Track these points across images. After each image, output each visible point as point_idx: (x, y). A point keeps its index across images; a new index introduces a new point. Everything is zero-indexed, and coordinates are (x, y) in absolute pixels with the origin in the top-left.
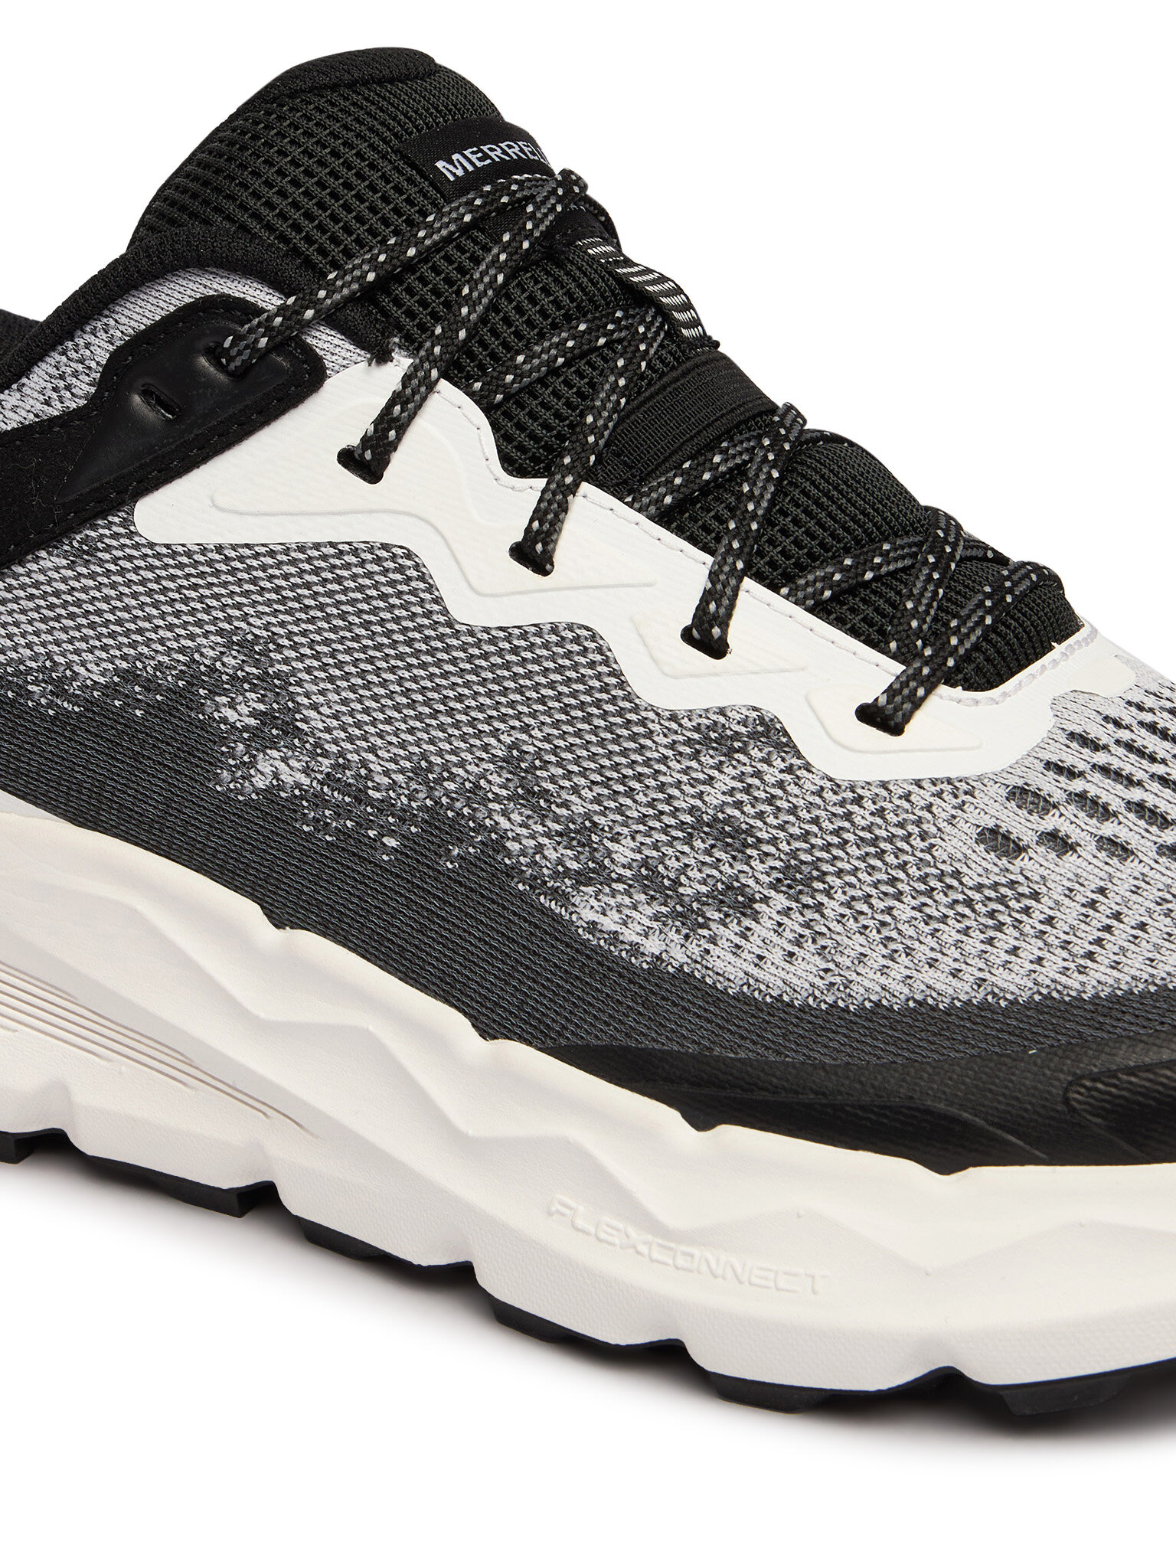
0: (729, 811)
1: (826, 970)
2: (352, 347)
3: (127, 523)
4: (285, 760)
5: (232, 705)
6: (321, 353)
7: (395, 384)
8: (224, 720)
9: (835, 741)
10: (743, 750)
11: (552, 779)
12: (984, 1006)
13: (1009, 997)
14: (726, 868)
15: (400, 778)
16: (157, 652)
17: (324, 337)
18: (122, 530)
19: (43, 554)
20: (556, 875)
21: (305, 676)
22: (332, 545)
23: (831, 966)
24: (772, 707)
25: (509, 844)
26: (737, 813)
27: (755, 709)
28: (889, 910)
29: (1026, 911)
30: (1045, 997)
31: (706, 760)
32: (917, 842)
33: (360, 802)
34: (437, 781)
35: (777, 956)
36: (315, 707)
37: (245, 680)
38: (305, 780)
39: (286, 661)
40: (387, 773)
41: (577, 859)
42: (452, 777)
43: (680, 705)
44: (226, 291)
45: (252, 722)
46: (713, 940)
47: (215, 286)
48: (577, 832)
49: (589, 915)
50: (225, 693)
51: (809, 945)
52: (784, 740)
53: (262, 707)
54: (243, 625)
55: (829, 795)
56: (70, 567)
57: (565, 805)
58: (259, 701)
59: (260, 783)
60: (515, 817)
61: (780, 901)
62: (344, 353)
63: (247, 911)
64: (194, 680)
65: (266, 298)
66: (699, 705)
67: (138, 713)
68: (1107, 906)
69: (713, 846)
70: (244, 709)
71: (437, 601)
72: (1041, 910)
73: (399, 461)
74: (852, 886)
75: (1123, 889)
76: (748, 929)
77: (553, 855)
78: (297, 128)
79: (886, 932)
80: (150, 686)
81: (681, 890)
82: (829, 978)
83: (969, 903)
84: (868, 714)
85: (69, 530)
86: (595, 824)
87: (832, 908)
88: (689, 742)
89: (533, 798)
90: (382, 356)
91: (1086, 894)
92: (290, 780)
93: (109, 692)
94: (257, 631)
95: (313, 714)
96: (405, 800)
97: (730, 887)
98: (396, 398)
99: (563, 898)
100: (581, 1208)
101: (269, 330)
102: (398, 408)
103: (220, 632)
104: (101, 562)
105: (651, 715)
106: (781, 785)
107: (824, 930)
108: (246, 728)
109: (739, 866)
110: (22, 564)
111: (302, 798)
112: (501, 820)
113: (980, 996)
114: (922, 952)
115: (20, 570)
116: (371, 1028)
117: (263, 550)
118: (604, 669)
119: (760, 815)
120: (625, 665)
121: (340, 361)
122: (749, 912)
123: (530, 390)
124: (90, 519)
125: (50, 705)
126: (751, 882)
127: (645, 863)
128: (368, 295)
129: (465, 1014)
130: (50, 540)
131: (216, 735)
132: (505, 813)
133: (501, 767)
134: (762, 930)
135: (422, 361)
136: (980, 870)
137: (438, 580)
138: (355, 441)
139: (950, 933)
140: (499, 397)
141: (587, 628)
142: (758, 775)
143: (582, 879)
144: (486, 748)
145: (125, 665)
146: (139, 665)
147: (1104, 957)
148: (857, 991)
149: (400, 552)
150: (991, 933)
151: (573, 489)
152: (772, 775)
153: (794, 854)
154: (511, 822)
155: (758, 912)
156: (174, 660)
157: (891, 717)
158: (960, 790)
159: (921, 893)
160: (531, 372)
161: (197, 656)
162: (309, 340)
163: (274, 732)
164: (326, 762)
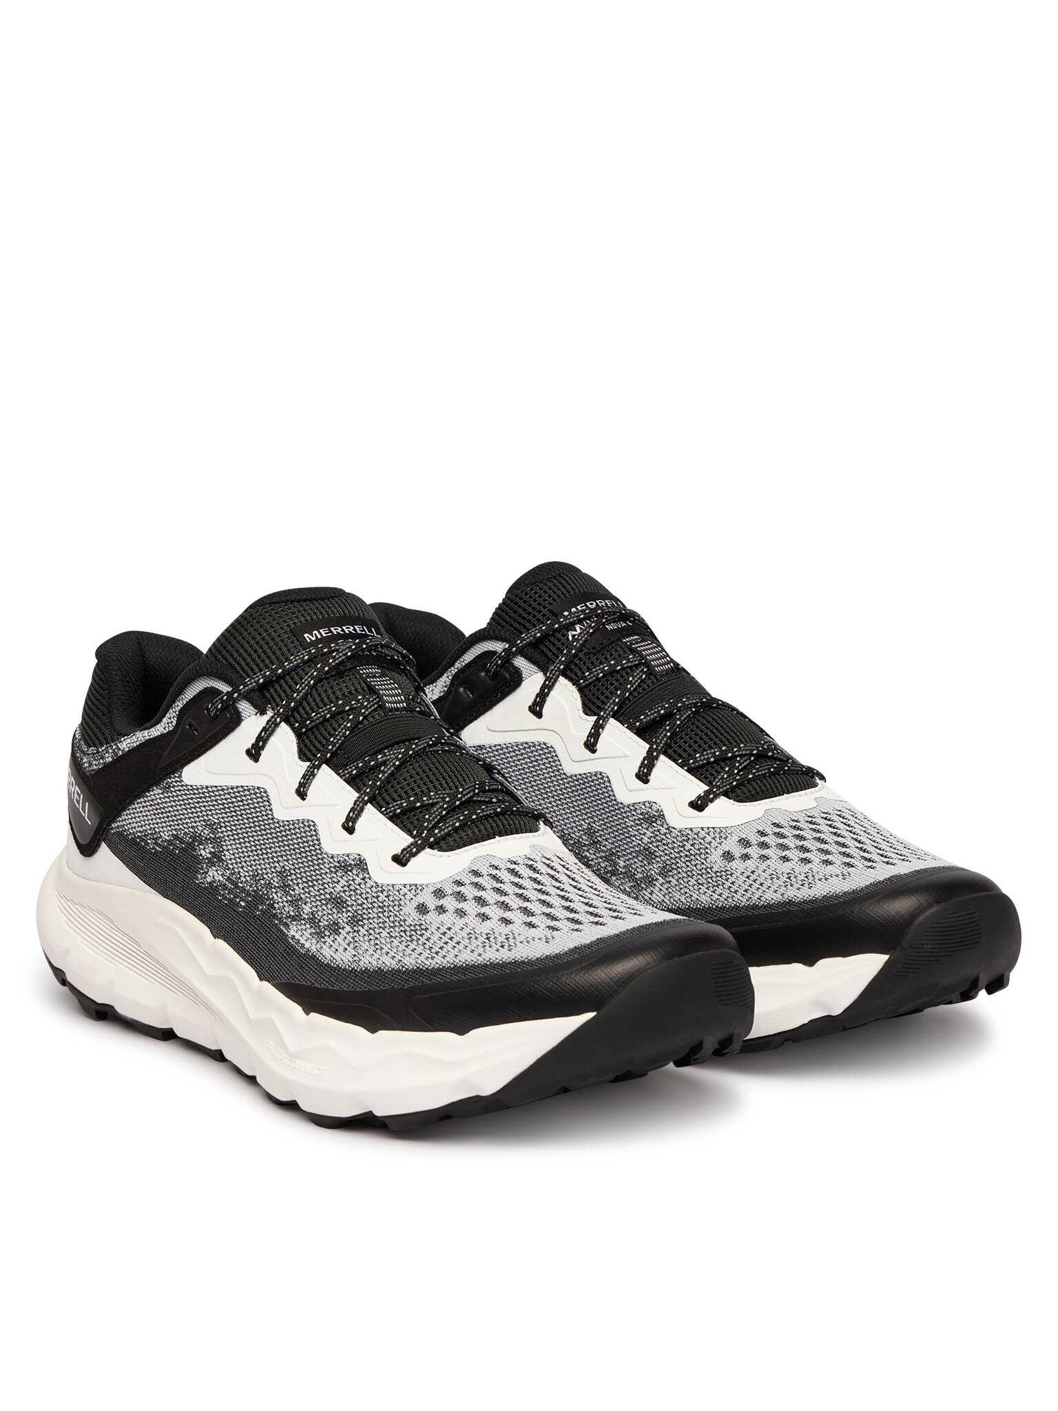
0: (341, 894)
1: (355, 955)
2: (252, 709)
3: (180, 776)
4: (217, 871)
5: (204, 849)
6: (240, 710)
7: (264, 724)
8: (201, 855)
9: (382, 869)
10: (351, 871)
11: (292, 880)
12: (399, 970)
13: (407, 967)
14: (335, 916)
15: (248, 879)
16: (185, 828)
17: (244, 704)
18: (178, 779)
19: (155, 788)
20: (286, 918)
21: (227, 838)
22: (242, 787)
23: (357, 954)
24: (365, 855)
25: (275, 905)
26: (343, 895)
27: (359, 855)
28: (379, 934)
29: (421, 935)
30: (418, 968)
31: (355, 872)
32: (396, 908)
33: (236, 887)
34: (259, 880)
35: (341, 949)
36: (228, 850)
37: (209, 839)
38: (222, 879)
39: (222, 832)
40: (245, 877)
41: (293, 911)
42: (264, 879)
43: (335, 852)
44: (214, 685)
45: (209, 856)
46: (324, 943)
47: (211, 684)
48: (295, 901)
49: (292, 933)
50: (202, 844)
51: (352, 945)
52: (365, 867)
53: (213, 850)
54: (211, 818)
55: (374, 889)
56: (162, 794)
57: (294, 890)
58: (213, 848)
59: (209, 880)
60: (279, 895)
61: (348, 928)
62: (249, 711)
63: (204, 930)
64: (194, 838)
65: (225, 688)
66: (341, 853)
67: (177, 851)
68: (449, 934)
69: (333, 907)
70: (207, 851)
71: (271, 810)
72: (427, 934)
73: (264, 754)
74: (371, 923)
75: (457, 929)
76: (336, 939)
77: (287, 909)
78: (293, 614)
79: (377, 942)
80: (182, 841)
81: (320, 924)
82: (355, 958)
83: (405, 931)
84: (396, 859)
85: (162, 779)
86: (301, 898)
87: (363, 931)
88: (335, 867)
89: (285, 887)
90: (263, 712)
91: (443, 929)
92: (217, 879)
93: (170, 843)
94: (215, 820)
95: (227, 853)
96: (248, 887)
97: (334, 923)
98: (264, 729)
99: (286, 925)
100: (274, 1046)
101: (222, 701)
102: (263, 733)
103: (204, 821)
104: (171, 792)
105: (326, 856)
106: (359, 885)
107: (358, 940)
108: (207, 858)
109: (339, 915)
110: (148, 792)
111: (220, 886)
112: (275, 896)
113: (397, 967)
114: (386, 949)
115: (148, 794)
116: (232, 977)
117: (220, 788)
118: (315, 838)
119: (350, 896)
120: (321, 837)
121: (248, 714)
122: (337, 932)
123: (316, 726)
124: (167, 775)
125: (154, 848)
126: (341, 921)
127: (312, 913)
128: (261, 688)
129: (256, 972)
130: (157, 783)
131: (197, 860)
132: (276, 893)
133: (278, 875)
134: (340, 939)
135: (275, 714)
136: (412, 919)
137: (272, 802)
138: (250, 746)
139: (396, 942)
140: (304, 730)
141: (313, 822)
142: (354, 880)
143: (294, 919)
144: (275, 868)
145: (175, 833)
146: (179, 833)
147: (442, 953)
148: (361, 963)
149: (262, 790)
150: (409, 943)
151: (319, 767)
152: (358, 880)
153: (356, 911)
154: (277, 896)
155: (340, 933)
156: (189, 831)
157: (402, 860)
158: (417, 889)
159: (391, 927)
160: (317, 719)
161: (196, 830)
162: (238, 705)
163: (215, 860)
164: (228, 872)
